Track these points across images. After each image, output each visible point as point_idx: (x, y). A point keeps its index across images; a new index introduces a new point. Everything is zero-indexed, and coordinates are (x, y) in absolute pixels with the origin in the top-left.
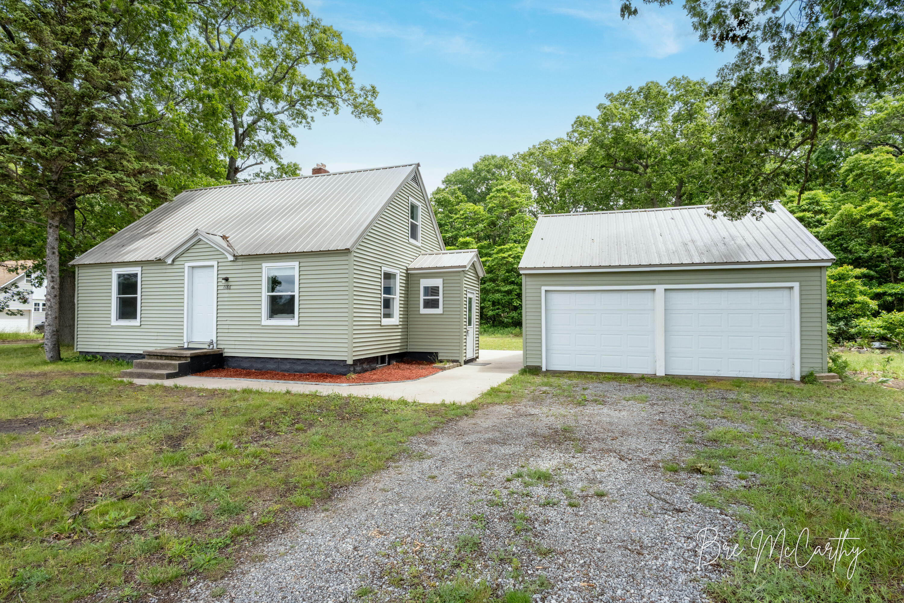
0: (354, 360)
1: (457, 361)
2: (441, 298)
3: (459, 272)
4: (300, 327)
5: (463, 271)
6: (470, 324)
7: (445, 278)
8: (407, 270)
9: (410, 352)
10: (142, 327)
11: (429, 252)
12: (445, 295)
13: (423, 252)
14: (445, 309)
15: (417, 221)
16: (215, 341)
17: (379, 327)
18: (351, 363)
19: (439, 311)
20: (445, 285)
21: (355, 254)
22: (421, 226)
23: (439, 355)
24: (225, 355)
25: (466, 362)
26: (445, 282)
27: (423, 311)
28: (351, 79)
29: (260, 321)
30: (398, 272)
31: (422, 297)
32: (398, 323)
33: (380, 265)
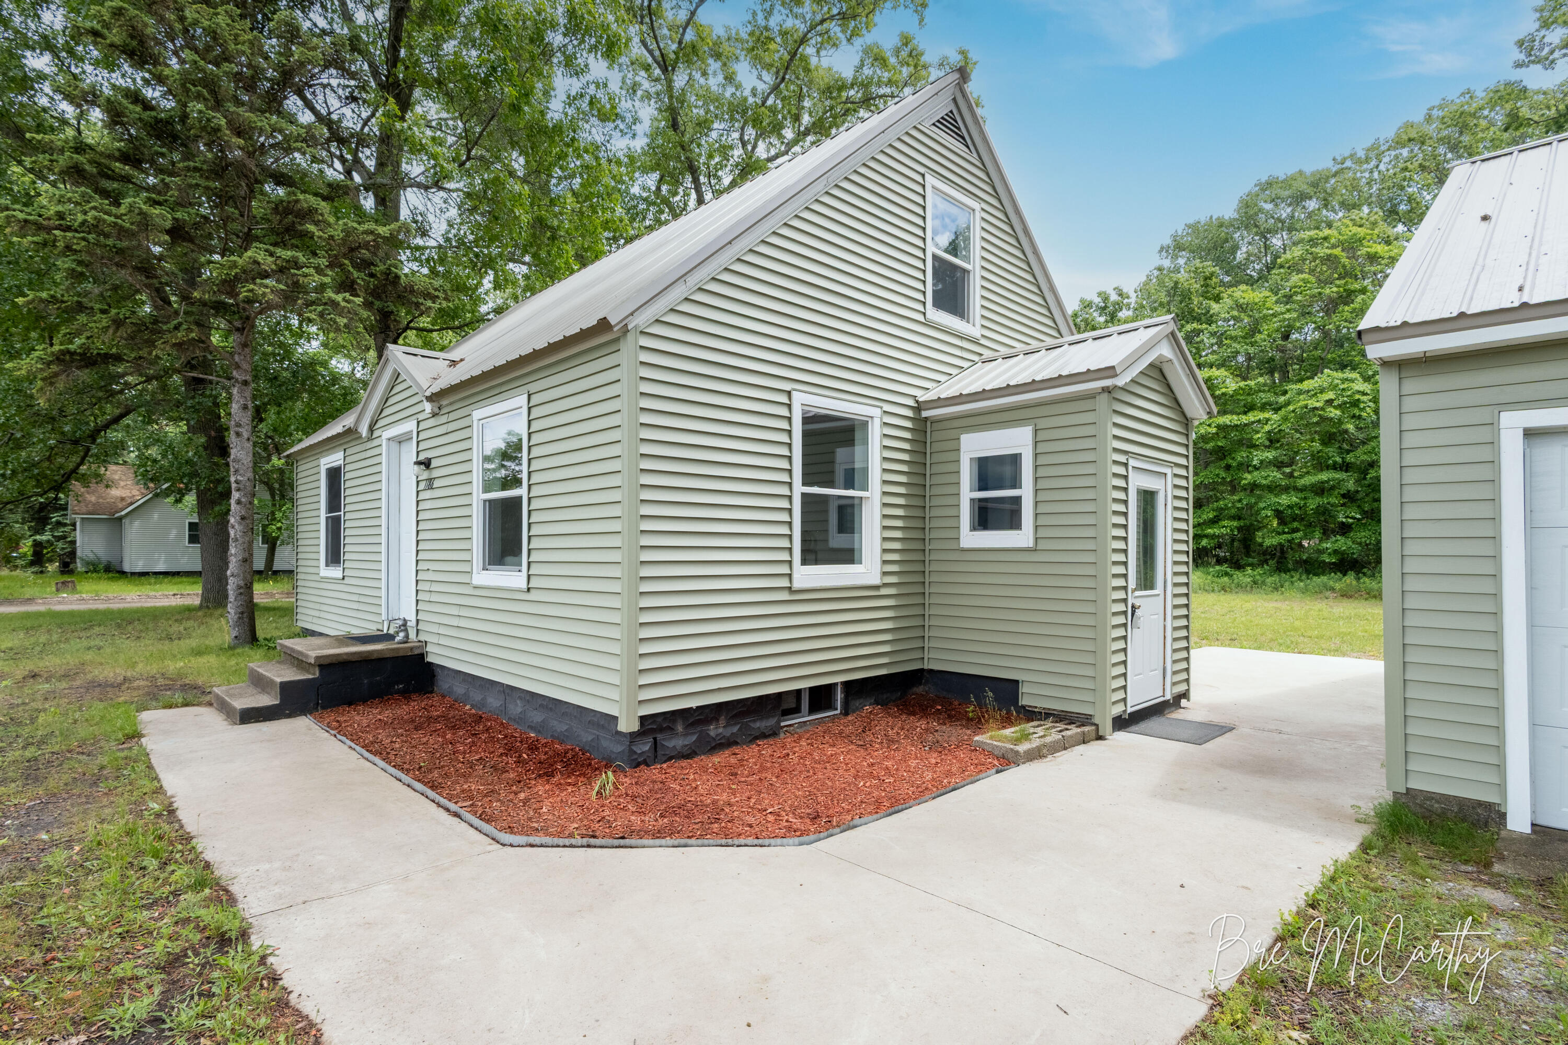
0: (643, 719)
1: (1083, 720)
2: (1026, 492)
3: (1091, 396)
4: (533, 596)
5: (1106, 390)
6: (1147, 580)
7: (1042, 424)
8: (919, 407)
9: (931, 671)
10: (347, 581)
11: (1004, 351)
12: (1042, 484)
13: (987, 354)
14: (1042, 533)
15: (967, 259)
16: (412, 623)
17: (785, 596)
18: (635, 727)
19: (1022, 538)
20: (1042, 448)
21: (645, 342)
22: (978, 272)
23: (1023, 689)
24: (430, 659)
25: (1122, 723)
26: (1042, 436)
27: (971, 539)
28: (922, 54)
29: (470, 573)
30: (876, 412)
31: (967, 493)
32: (876, 580)
33: (787, 386)
